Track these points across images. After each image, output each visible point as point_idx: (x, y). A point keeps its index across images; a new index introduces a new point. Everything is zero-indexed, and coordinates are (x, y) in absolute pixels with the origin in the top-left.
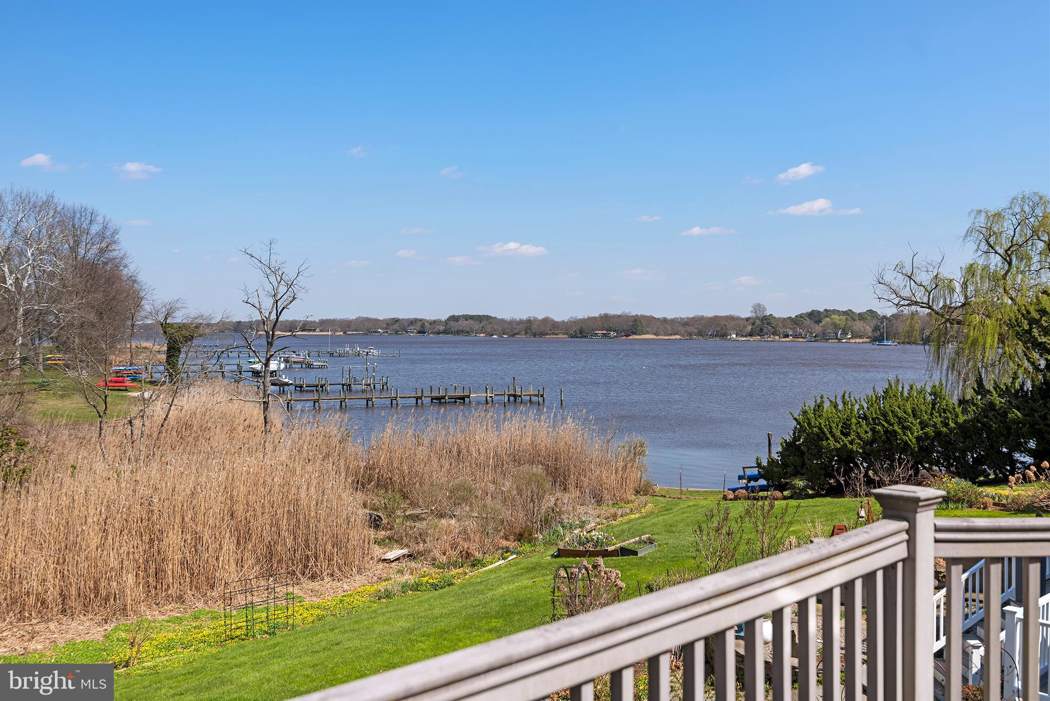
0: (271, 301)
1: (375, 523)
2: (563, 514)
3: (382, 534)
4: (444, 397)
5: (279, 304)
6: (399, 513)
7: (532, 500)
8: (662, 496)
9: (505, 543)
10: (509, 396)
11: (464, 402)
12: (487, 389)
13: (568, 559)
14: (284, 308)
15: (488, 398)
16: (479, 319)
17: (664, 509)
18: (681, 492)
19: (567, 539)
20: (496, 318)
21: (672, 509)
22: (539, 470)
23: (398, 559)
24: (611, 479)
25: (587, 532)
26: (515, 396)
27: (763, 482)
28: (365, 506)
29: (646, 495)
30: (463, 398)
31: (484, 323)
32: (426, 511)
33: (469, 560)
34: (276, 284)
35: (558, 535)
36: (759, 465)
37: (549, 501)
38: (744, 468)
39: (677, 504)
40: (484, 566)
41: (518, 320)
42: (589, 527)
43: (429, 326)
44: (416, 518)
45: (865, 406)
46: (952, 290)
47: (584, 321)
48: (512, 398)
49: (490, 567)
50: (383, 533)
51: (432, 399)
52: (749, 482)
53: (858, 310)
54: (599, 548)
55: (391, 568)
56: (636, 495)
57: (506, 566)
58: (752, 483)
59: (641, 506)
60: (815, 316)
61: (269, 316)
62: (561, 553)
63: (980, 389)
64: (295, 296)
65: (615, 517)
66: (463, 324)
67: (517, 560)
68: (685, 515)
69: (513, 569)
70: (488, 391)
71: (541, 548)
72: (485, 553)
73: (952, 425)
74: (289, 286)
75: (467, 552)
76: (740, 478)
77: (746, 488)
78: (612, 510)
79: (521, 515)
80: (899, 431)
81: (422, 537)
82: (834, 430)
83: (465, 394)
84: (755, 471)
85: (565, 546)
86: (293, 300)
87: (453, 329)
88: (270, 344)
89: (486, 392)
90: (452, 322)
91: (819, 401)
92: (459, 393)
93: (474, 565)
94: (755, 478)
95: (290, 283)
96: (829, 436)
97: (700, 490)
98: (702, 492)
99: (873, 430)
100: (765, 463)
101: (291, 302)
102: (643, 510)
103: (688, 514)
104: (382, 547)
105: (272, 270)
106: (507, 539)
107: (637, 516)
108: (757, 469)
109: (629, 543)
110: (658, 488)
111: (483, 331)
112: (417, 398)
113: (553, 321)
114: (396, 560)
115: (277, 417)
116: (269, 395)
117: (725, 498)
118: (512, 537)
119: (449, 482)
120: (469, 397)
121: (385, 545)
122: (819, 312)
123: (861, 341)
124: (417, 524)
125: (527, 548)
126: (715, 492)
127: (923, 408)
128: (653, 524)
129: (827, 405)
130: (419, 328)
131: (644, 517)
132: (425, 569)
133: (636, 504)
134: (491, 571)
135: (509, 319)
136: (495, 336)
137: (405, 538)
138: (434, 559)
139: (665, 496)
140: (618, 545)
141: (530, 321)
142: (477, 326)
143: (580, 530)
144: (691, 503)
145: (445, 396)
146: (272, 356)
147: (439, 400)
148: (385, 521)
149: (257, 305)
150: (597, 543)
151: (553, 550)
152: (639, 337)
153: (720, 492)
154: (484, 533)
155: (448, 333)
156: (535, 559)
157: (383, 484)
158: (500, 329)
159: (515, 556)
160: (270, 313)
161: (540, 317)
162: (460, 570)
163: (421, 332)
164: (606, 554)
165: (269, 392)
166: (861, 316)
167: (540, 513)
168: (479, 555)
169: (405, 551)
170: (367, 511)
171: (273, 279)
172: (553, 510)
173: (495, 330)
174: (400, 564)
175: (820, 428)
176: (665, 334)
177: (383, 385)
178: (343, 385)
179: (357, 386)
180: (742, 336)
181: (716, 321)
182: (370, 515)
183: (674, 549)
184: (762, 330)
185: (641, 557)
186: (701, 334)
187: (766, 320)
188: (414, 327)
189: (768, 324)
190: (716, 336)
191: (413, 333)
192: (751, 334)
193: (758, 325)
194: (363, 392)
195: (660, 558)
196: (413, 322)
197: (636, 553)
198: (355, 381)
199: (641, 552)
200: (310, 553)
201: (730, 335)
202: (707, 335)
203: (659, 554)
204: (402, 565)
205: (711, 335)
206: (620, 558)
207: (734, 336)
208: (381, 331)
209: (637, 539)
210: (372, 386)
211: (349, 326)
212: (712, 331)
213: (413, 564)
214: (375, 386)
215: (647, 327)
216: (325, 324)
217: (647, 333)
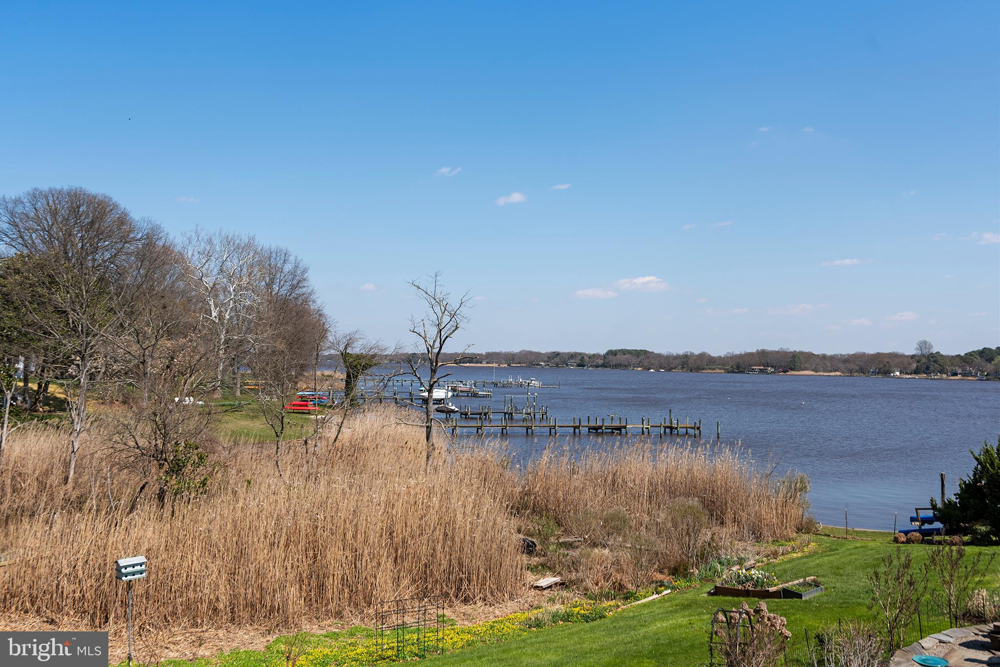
0: (436, 330)
1: (529, 549)
2: (720, 549)
3: (535, 560)
4: (600, 427)
5: (443, 333)
6: (552, 539)
7: (688, 534)
8: (825, 535)
9: (660, 577)
10: (665, 427)
11: (621, 432)
12: (643, 420)
13: (726, 598)
14: (447, 337)
15: (644, 429)
16: (637, 353)
17: (829, 549)
18: (847, 532)
19: (724, 577)
20: (653, 352)
21: (837, 550)
22: (694, 502)
23: (550, 587)
24: (770, 516)
25: (746, 570)
26: (671, 428)
27: (937, 525)
28: (519, 531)
29: (808, 533)
30: (619, 429)
31: (641, 357)
32: (580, 539)
33: (622, 592)
34: (440, 314)
35: (715, 571)
36: (934, 507)
37: (706, 535)
38: (917, 509)
39: (842, 545)
40: (637, 599)
41: (675, 354)
42: (748, 564)
43: (588, 359)
44: (570, 546)
47: (741, 356)
48: (668, 430)
49: (643, 601)
50: (537, 559)
51: (589, 429)
52: (923, 524)
54: (759, 589)
55: (543, 595)
56: (797, 533)
57: (660, 601)
58: (926, 526)
59: (804, 545)
61: (434, 344)
62: (718, 591)
64: (458, 326)
65: (775, 554)
66: (621, 358)
67: (672, 595)
68: (853, 557)
69: (667, 604)
70: (644, 422)
71: (697, 584)
72: (638, 586)
74: (452, 316)
75: (620, 584)
76: (913, 519)
77: (920, 531)
78: (773, 548)
79: (676, 548)
81: (574, 565)
83: (622, 425)
84: (930, 513)
85: (722, 584)
86: (456, 329)
87: (611, 363)
88: (434, 371)
89: (643, 424)
90: (610, 356)
92: (616, 424)
93: (627, 598)
94: (930, 521)
95: (453, 313)
97: (867, 530)
98: (870, 532)
100: (939, 505)
101: (454, 331)
102: (806, 549)
103: (857, 556)
104: (535, 574)
105: (437, 301)
106: (661, 572)
107: (800, 555)
108: (932, 511)
109: (792, 584)
110: (821, 527)
111: (641, 365)
112: (575, 428)
113: (710, 356)
114: (548, 588)
115: (440, 441)
116: (432, 419)
117: (896, 540)
118: (666, 571)
119: (603, 511)
120: (625, 427)
121: (538, 572)
124: (571, 552)
125: (682, 583)
126: (884, 533)
128: (818, 565)
130: (578, 362)
131: (806, 557)
132: (577, 599)
133: (798, 542)
134: (644, 605)
135: (666, 353)
136: (652, 370)
137: (558, 566)
138: (586, 589)
139: (829, 536)
140: (781, 586)
141: (686, 356)
142: (634, 360)
143: (738, 567)
144: (858, 545)
145: (602, 426)
146: (435, 382)
147: (595, 430)
148: (538, 547)
149: (423, 335)
150: (756, 583)
151: (710, 587)
152: (797, 373)
153: (889, 533)
154: (637, 564)
155: (606, 367)
156: (690, 596)
157: (538, 510)
158: (657, 363)
159: (669, 591)
160: (434, 342)
161: (697, 352)
162: (613, 603)
163: (581, 365)
164: (765, 595)
165: (432, 417)
167: (696, 548)
168: (631, 587)
169: (558, 579)
170: (521, 536)
171: (437, 309)
172: (709, 545)
173: (652, 364)
174: (552, 592)
176: (824, 371)
177: (543, 415)
178: (505, 413)
179: (518, 415)
180: (907, 373)
181: (878, 357)
182: (524, 540)
183: (842, 594)
184: (928, 368)
185: (806, 601)
186: (862, 371)
187: (932, 357)
188: (574, 361)
189: (935, 361)
190: (878, 373)
191: (573, 366)
192: (916, 372)
193: (924, 363)
194: (524, 420)
195: (827, 603)
196: (573, 356)
197: (800, 596)
198: (516, 410)
199: (805, 596)
200: (464, 576)
201: (894, 372)
202: (869, 372)
203: (825, 598)
204: (555, 593)
205: (873, 372)
206: (782, 600)
207: (898, 373)
208: (542, 363)
209: (801, 580)
210: (532, 415)
211: (513, 359)
212: (874, 368)
213: (565, 593)
214: (534, 415)
215: (806, 363)
216: (491, 357)
217: (806, 369)
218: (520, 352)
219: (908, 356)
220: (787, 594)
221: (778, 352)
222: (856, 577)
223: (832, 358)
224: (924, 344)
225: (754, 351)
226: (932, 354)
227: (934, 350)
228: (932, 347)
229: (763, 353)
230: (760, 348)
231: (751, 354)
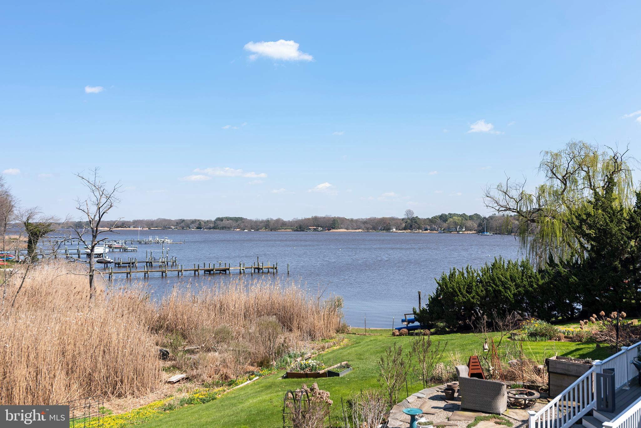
0: (96, 208)
1: (164, 356)
2: (290, 348)
3: (169, 364)
4: (212, 270)
5: (101, 210)
6: (180, 348)
7: (269, 339)
8: (353, 333)
9: (251, 368)
10: (255, 268)
11: (226, 273)
12: (240, 264)
13: (293, 380)
14: (104, 213)
15: (241, 270)
16: (236, 220)
17: (355, 343)
18: (366, 331)
19: (292, 366)
20: (247, 219)
21: (360, 343)
22: (273, 319)
23: (179, 381)
24: (320, 324)
25: (306, 360)
26: (259, 269)
27: (417, 324)
28: (157, 344)
29: (343, 333)
30: (225, 270)
31: (239, 222)
32: (199, 347)
33: (227, 381)
34: (99, 197)
35: (287, 362)
36: (415, 313)
37: (280, 339)
38: (405, 315)
39: (363, 339)
40: (236, 385)
41: (261, 220)
42: (306, 356)
43: (204, 224)
44: (192, 352)
45: (481, 274)
46: (531, 201)
47: (302, 221)
48: (256, 270)
49: (241, 386)
50: (169, 362)
51: (205, 271)
52: (409, 323)
53: (469, 214)
54: (313, 372)
55: (174, 387)
56: (336, 333)
57: (252, 385)
58: (411, 325)
59: (340, 341)
60: (443, 218)
61: (94, 218)
62: (288, 376)
63: (551, 263)
64: (112, 205)
65: (323, 348)
66: (225, 223)
67: (259, 380)
68: (369, 347)
69: (256, 387)
70: (241, 265)
71: (275, 371)
72: (237, 376)
73: (535, 286)
74: (108, 198)
75: (226, 375)
76: (403, 321)
77: (407, 328)
78: (322, 344)
79: (262, 348)
80: (503, 290)
81: (195, 365)
82: (462, 290)
83: (226, 268)
84: (412, 317)
85: (291, 371)
86: (111, 207)
87: (219, 226)
88: (94, 237)
89: (240, 267)
90: (218, 222)
91: (452, 272)
92: (223, 267)
93: (230, 385)
94: (412, 321)
95: (109, 196)
96: (459, 294)
97: (378, 329)
98: (379, 330)
99: (486, 289)
100: (418, 311)
101: (109, 208)
102: (341, 344)
103: (371, 346)
104: (168, 373)
105: (96, 187)
106: (252, 365)
107: (338, 347)
108: (414, 315)
109: (333, 368)
110: (350, 328)
111: (239, 227)
112: (195, 271)
113: (283, 220)
114: (177, 382)
115: (99, 284)
116: (93, 270)
117: (394, 334)
118: (255, 364)
119: (214, 327)
120: (229, 269)
121: (170, 372)
122: (446, 215)
123: (471, 232)
124: (193, 356)
125: (265, 371)
126: (387, 330)
127: (517, 276)
128: (349, 353)
129: (457, 273)
130: (197, 226)
131: (342, 349)
132: (197, 388)
133: (337, 339)
134: (242, 389)
135: (255, 219)
136: (246, 231)
137: (184, 366)
138: (203, 381)
139: (355, 334)
140: (326, 370)
141: (268, 221)
142: (234, 224)
143: (300, 358)
144: (372, 339)
145: (213, 269)
146: (96, 244)
147: (209, 272)
148: (171, 354)
149: (86, 211)
150: (312, 368)
151: (283, 373)
152: (336, 231)
153: (390, 330)
154: (237, 361)
155: (216, 229)
156: (270, 380)
157: (170, 330)
158: (249, 226)
159: (258, 377)
160: (95, 216)
161: (275, 218)
162: (221, 389)
163: (199, 228)
164: (317, 376)
165: (93, 268)
166: (471, 217)
167: (274, 348)
168: (233, 377)
169: (184, 375)
170: (159, 348)
171: (97, 193)
172: (283, 345)
173: (246, 227)
174: (180, 385)
175: (453, 289)
176: (352, 229)
177: (173, 262)
178: (147, 262)
179: (156, 263)
180: (399, 230)
181: (383, 220)
182: (161, 351)
183: (363, 371)
184: (411, 226)
185: (342, 377)
186: (374, 228)
187: (414, 220)
188: (194, 225)
189: (415, 222)
190: (383, 230)
191: (193, 228)
192: (405, 229)
193: (409, 223)
194: (160, 266)
195: (354, 378)
196: (193, 222)
197: (338, 375)
198: (155, 260)
199: (341, 374)
200: (118, 379)
201: (392, 229)
202: (378, 229)
203: (353, 375)
204: (182, 385)
205: (380, 229)
206: (327, 378)
207: (394, 230)
208: (173, 227)
209: (339, 365)
210: (166, 263)
211: (152, 224)
212: (381, 227)
213: (189, 385)
214: (167, 263)
215: (341, 224)
216: (136, 223)
217: (341, 228)
218: (157, 220)
219: (400, 219)
220: (331, 374)
221: (324, 218)
222: (371, 360)
223: (357, 221)
224: (409, 212)
225: (310, 217)
226: (413, 217)
227: (415, 216)
228: (413, 213)
229: (315, 219)
230: (314, 215)
231: (309, 219)
